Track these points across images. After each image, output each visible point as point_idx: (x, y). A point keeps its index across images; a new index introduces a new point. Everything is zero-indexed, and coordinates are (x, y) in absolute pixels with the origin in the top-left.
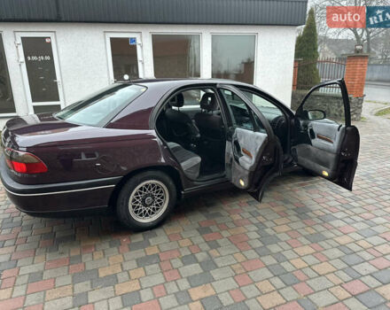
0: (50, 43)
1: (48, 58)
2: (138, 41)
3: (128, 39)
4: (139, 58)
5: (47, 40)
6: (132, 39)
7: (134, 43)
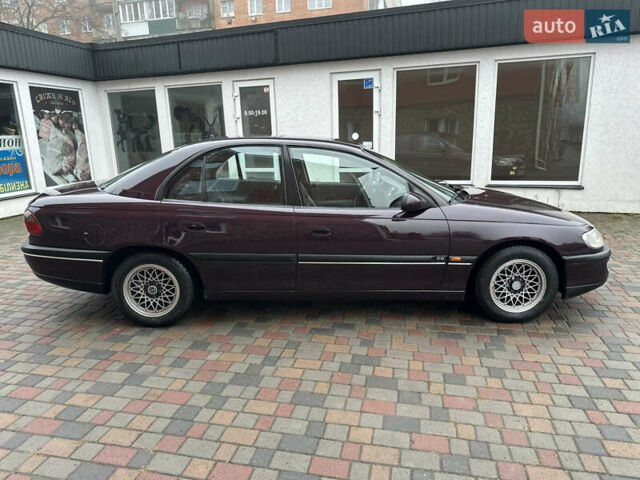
0: (268, 93)
1: (265, 112)
2: (376, 83)
3: (362, 80)
4: (376, 108)
5: (265, 90)
6: (367, 80)
7: (369, 87)
